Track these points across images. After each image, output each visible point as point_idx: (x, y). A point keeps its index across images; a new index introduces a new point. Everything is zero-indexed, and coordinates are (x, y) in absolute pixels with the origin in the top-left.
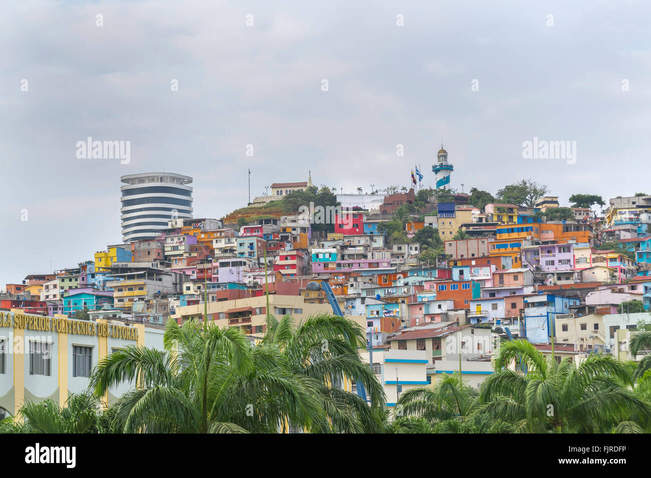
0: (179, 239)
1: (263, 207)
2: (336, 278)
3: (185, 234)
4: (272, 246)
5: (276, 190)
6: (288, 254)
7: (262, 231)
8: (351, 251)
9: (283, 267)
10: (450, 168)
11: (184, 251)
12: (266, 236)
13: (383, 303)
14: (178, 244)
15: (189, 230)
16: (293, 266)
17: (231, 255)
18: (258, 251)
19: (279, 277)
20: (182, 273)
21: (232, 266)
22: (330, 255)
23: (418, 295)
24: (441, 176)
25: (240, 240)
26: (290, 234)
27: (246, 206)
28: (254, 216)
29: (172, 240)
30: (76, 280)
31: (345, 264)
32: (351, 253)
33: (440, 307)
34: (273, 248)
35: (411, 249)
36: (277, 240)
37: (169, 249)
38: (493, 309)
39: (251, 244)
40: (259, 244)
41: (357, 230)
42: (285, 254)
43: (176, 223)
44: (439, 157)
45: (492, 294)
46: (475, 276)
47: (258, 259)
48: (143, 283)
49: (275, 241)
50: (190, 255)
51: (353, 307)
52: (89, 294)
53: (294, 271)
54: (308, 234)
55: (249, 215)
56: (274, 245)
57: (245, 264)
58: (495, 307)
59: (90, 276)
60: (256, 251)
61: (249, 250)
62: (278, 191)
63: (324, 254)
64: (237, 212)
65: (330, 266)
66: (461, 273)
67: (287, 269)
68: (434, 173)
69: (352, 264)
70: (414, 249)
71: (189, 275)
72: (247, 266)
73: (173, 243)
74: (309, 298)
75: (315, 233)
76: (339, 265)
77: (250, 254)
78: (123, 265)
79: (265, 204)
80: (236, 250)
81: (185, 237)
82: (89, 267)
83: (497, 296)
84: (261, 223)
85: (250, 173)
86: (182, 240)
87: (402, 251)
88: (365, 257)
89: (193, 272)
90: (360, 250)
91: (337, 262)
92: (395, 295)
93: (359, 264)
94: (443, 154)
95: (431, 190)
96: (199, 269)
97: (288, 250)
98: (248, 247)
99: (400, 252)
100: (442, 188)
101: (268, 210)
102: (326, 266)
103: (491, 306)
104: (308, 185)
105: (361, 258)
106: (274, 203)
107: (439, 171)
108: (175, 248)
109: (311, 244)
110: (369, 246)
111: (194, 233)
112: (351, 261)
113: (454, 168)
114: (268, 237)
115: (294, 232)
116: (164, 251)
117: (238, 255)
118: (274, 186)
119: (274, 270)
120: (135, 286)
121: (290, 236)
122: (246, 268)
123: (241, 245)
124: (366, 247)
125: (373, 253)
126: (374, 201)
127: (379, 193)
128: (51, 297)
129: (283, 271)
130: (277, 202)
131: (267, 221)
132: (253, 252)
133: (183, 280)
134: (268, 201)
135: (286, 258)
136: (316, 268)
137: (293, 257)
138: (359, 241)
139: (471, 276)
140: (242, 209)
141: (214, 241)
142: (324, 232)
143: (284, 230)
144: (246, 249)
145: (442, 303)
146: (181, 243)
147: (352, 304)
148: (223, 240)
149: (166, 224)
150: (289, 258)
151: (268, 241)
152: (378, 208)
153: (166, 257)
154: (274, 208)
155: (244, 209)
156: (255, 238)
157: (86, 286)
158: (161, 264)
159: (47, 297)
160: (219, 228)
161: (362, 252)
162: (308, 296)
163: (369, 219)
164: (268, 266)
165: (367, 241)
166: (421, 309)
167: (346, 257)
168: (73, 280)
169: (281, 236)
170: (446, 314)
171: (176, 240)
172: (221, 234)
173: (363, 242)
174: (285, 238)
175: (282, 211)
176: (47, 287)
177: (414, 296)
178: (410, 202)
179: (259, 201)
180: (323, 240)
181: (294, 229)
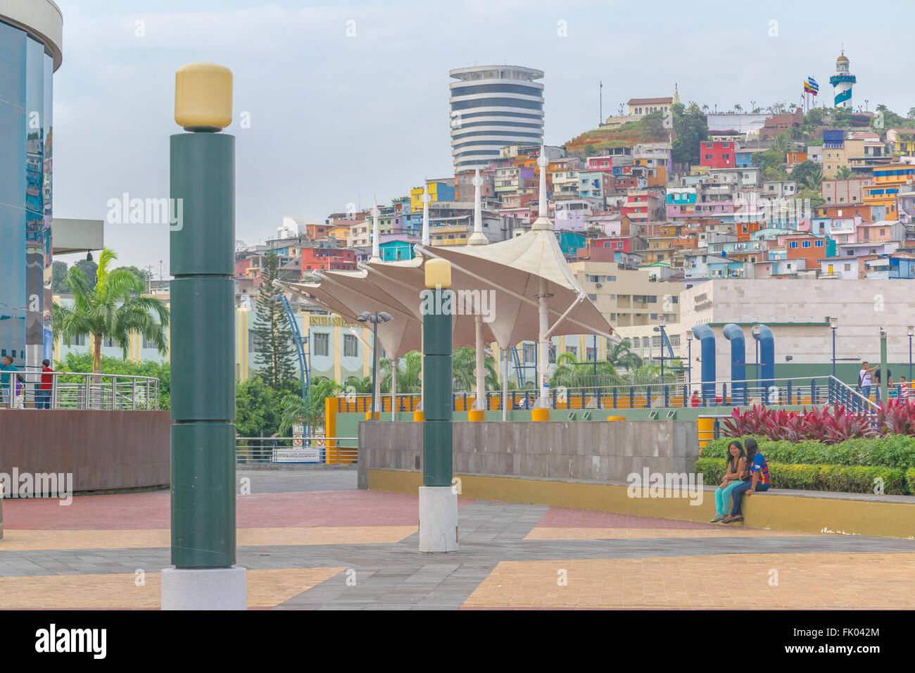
0: (512, 172)
1: (617, 129)
2: (689, 226)
3: (519, 166)
4: (622, 183)
5: (633, 108)
6: (638, 194)
7: (611, 163)
8: (713, 190)
9: (632, 210)
10: (852, 79)
11: (517, 187)
12: (616, 169)
13: (728, 261)
14: (511, 178)
15: (525, 160)
16: (644, 209)
17: (572, 193)
18: (604, 189)
19: (626, 221)
20: (513, 216)
21: (571, 209)
22: (688, 195)
23: (770, 252)
24: (839, 89)
25: (585, 176)
26: (643, 168)
27: (597, 128)
28: (605, 142)
29: (504, 173)
30: (389, 222)
31: (706, 207)
32: (714, 193)
33: (789, 266)
34: (622, 186)
35: (786, 188)
36: (628, 176)
37: (500, 184)
38: (846, 270)
39: (596, 181)
40: (606, 181)
41: (728, 162)
42: (634, 194)
43: (509, 152)
44: (838, 66)
45: (851, 252)
46: (836, 230)
47: (605, 198)
48: (465, 230)
49: (626, 177)
50: (525, 191)
51: (694, 266)
52: (403, 242)
53: (645, 215)
54: (667, 168)
55: (599, 140)
56: (624, 182)
57: (586, 206)
58: (847, 268)
59: (406, 218)
60: (602, 189)
61: (594, 188)
62: (636, 109)
63: (681, 195)
64: (585, 136)
65: (688, 209)
66: (822, 225)
67: (637, 212)
68: (832, 85)
69: (714, 207)
70: (789, 188)
71: (522, 219)
72: (589, 209)
73: (505, 177)
74: (657, 249)
75: (676, 165)
76: (698, 208)
77: (595, 193)
78: (444, 205)
79: (619, 126)
80: (578, 187)
81: (519, 169)
82: (404, 205)
83: (856, 254)
84: (611, 153)
85: (601, 86)
86: (515, 173)
87: (775, 192)
88: (730, 197)
89: (526, 215)
90: (725, 189)
91: (696, 204)
92: (746, 251)
93: (723, 206)
94: (843, 62)
95: (825, 109)
96: (533, 212)
97: (639, 189)
98: (593, 184)
99: (771, 192)
100: (840, 105)
101: (623, 134)
102: (683, 209)
103: (843, 266)
104: (674, 102)
105: (726, 200)
106: (631, 125)
107: (838, 84)
108: (507, 183)
109: (671, 179)
110: (736, 184)
111: (531, 165)
112: (713, 203)
113: (857, 80)
114: (618, 170)
115: (649, 165)
116: (494, 187)
117: (580, 194)
118: (632, 103)
119: (622, 214)
120: (457, 233)
121: (643, 171)
122: (588, 211)
123: (584, 181)
124: (733, 186)
125: (738, 194)
126: (754, 122)
127: (761, 112)
128: (360, 243)
129: (631, 215)
130: (635, 124)
131: (618, 151)
132: (599, 191)
133: (514, 226)
134: (623, 122)
135: (635, 199)
136: (671, 211)
137: (644, 198)
138: (725, 178)
139: (832, 230)
140: (591, 132)
141: (554, 175)
142: (687, 163)
143: (638, 162)
144: (590, 187)
145: (792, 263)
146: (514, 176)
147: (693, 262)
148: (564, 174)
149: (497, 152)
150: (639, 199)
151: (617, 176)
152: (757, 133)
153: (496, 194)
154: (629, 132)
155: (594, 131)
156: (600, 173)
157: (400, 231)
158: (489, 204)
159: (355, 242)
160: (562, 157)
161: (727, 192)
162: (658, 247)
163: (744, 148)
164: (615, 209)
165: (735, 178)
166: (768, 269)
167: (708, 198)
168: (386, 222)
169: (634, 171)
170: (796, 274)
171: (508, 173)
172: (562, 167)
173: (730, 179)
174: (637, 173)
175: (639, 136)
176: (355, 231)
177: (766, 252)
178: (797, 125)
179: (613, 122)
180: (685, 174)
181: (650, 161)
